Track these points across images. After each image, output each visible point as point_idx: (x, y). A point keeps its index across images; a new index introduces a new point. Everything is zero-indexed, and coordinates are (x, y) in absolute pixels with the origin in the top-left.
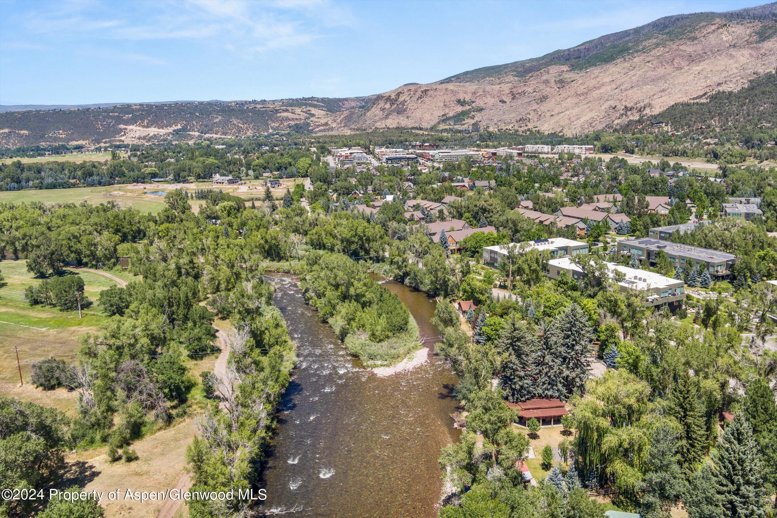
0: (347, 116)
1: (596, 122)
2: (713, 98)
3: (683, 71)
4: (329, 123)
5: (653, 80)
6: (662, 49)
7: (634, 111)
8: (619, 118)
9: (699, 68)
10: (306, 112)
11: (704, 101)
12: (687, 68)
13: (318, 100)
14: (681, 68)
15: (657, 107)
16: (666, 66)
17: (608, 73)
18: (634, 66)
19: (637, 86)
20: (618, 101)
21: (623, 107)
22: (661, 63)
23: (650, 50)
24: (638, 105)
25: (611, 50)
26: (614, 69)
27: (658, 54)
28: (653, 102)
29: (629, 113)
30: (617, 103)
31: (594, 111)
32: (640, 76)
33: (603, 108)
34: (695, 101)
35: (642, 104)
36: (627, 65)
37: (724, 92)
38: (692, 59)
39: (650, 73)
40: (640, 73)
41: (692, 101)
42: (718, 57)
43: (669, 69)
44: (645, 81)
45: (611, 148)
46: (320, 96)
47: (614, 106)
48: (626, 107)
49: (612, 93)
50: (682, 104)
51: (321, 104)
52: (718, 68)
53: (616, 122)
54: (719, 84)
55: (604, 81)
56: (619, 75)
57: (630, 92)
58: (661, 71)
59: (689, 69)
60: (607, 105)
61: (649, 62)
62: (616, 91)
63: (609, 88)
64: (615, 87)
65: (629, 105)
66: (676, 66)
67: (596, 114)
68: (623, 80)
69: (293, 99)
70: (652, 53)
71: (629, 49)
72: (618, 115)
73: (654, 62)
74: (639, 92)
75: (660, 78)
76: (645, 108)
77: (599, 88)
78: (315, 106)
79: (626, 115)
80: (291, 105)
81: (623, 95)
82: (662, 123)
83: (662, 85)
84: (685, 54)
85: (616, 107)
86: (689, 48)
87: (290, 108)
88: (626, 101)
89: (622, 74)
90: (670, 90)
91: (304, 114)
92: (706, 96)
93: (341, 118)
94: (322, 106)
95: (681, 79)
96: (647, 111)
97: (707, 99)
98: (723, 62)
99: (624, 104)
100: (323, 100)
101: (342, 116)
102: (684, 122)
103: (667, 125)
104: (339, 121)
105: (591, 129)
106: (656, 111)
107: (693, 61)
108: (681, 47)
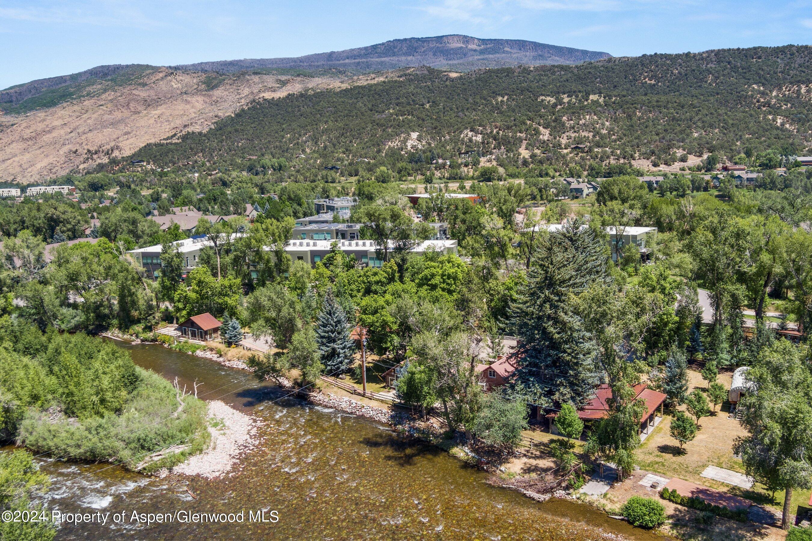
1: (57, 168)
2: (185, 138)
3: (141, 115)
5: (112, 124)
6: (113, 93)
7: (101, 155)
8: (84, 162)
9: (158, 112)
11: (175, 141)
12: (145, 112)
14: (139, 113)
15: (127, 149)
16: (123, 110)
17: (56, 116)
18: (86, 109)
19: (96, 129)
20: (78, 145)
21: (86, 151)
22: (116, 106)
23: (100, 95)
24: (103, 148)
25: (50, 95)
26: (62, 112)
27: (109, 98)
28: (120, 144)
29: (95, 157)
30: (77, 147)
31: (51, 156)
32: (96, 119)
33: (61, 152)
34: (168, 141)
35: (109, 147)
36: (76, 108)
37: (193, 133)
38: (148, 104)
39: (106, 117)
40: (95, 116)
41: (165, 142)
42: (174, 102)
43: (126, 113)
44: (102, 125)
45: (102, 185)
47: (74, 149)
48: (89, 151)
49: (67, 137)
50: (155, 145)
52: (177, 112)
53: (82, 167)
54: (185, 126)
55: (53, 124)
56: (70, 119)
57: (90, 135)
58: (118, 115)
59: (148, 113)
60: (66, 149)
61: (101, 105)
62: (72, 134)
63: (62, 132)
64: (69, 131)
65: (93, 149)
66: (133, 109)
67: (55, 159)
68: (78, 124)
70: (103, 96)
71: (71, 94)
72: (82, 159)
73: (109, 106)
74: (100, 135)
75: (119, 122)
76: (112, 150)
77: (50, 132)
79: (92, 159)
81: (83, 138)
82: (143, 161)
83: (123, 128)
84: (139, 98)
85: (77, 150)
86: (142, 93)
88: (87, 144)
89: (74, 118)
90: (134, 132)
92: (177, 137)
95: (142, 122)
96: (116, 153)
97: (178, 139)
98: (179, 107)
99: (86, 147)
102: (167, 159)
103: (148, 163)
105: (51, 175)
106: (127, 153)
107: (149, 106)
108: (134, 92)
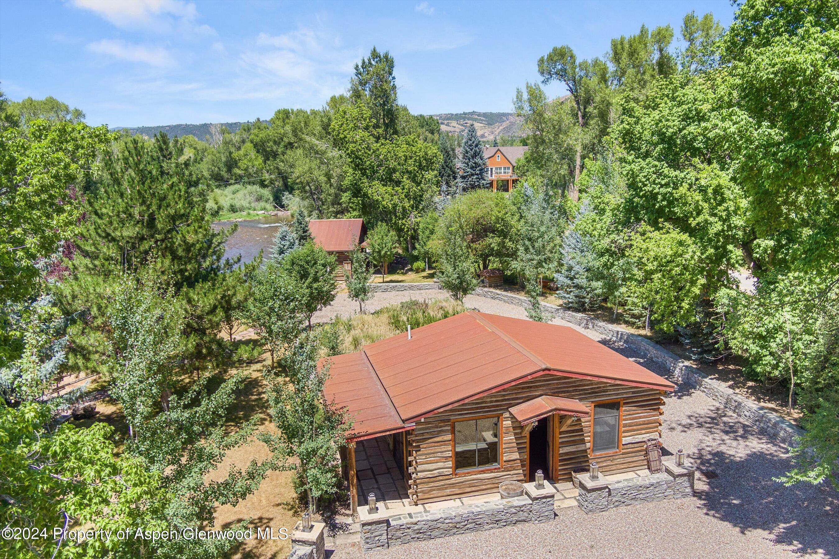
0: (507, 127)
4: (486, 135)
10: (462, 125)
13: (479, 115)
46: (482, 111)
51: (482, 118)
69: (452, 115)
78: (475, 120)
80: (448, 119)
87: (446, 122)
91: (460, 127)
93: (499, 130)
94: (482, 120)
100: (485, 115)
101: (501, 128)
104: (497, 133)
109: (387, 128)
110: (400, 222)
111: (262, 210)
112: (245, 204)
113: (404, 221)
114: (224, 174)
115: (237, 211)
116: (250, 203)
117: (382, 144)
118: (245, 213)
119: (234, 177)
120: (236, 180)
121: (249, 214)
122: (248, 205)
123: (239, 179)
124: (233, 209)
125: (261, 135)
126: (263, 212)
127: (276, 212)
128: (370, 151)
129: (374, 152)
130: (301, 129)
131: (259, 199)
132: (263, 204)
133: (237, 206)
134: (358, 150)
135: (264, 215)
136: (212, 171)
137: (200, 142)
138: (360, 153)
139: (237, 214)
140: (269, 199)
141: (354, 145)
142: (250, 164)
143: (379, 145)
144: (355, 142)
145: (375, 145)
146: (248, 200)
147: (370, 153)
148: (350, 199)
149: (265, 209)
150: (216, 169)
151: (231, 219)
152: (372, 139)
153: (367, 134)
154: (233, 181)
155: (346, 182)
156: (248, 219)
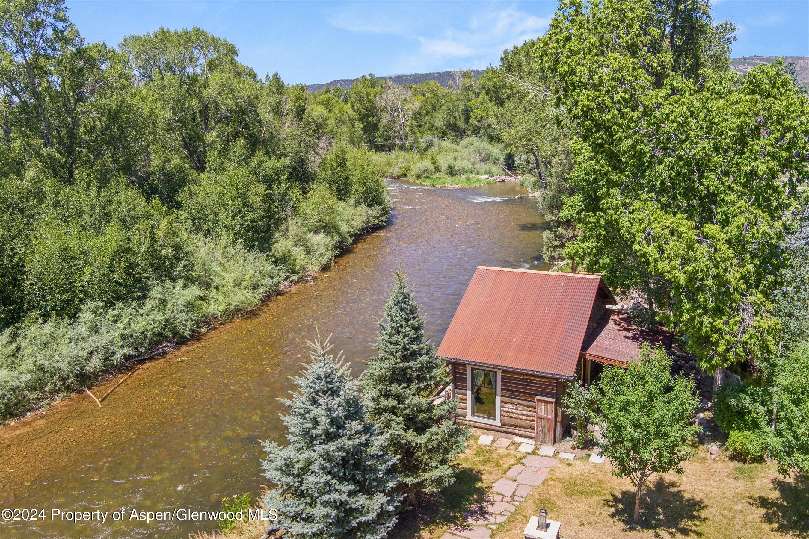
109: (679, 56)
110: (706, 320)
111: (486, 174)
112: (467, 165)
113: (718, 323)
114: (461, 124)
115: (456, 174)
116: (474, 164)
117: (674, 91)
118: (464, 177)
119: (471, 128)
120: (473, 131)
121: (468, 179)
122: (470, 167)
123: (476, 131)
124: (452, 172)
125: (494, 80)
126: (487, 176)
127: (503, 177)
128: (634, 109)
129: (645, 114)
130: (520, 65)
131: (486, 159)
132: (489, 166)
133: (457, 168)
134: (602, 108)
135: (488, 181)
136: (448, 121)
137: (442, 88)
138: (607, 116)
139: (454, 178)
140: (499, 159)
141: (592, 93)
142: (484, 114)
143: (663, 93)
144: (596, 87)
145: (652, 93)
146: (472, 160)
147: (634, 115)
148: (579, 212)
149: (489, 173)
150: (452, 119)
151: (447, 185)
152: (645, 78)
153: (629, 61)
154: (470, 133)
155: (578, 174)
156: (466, 186)
